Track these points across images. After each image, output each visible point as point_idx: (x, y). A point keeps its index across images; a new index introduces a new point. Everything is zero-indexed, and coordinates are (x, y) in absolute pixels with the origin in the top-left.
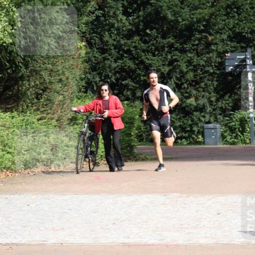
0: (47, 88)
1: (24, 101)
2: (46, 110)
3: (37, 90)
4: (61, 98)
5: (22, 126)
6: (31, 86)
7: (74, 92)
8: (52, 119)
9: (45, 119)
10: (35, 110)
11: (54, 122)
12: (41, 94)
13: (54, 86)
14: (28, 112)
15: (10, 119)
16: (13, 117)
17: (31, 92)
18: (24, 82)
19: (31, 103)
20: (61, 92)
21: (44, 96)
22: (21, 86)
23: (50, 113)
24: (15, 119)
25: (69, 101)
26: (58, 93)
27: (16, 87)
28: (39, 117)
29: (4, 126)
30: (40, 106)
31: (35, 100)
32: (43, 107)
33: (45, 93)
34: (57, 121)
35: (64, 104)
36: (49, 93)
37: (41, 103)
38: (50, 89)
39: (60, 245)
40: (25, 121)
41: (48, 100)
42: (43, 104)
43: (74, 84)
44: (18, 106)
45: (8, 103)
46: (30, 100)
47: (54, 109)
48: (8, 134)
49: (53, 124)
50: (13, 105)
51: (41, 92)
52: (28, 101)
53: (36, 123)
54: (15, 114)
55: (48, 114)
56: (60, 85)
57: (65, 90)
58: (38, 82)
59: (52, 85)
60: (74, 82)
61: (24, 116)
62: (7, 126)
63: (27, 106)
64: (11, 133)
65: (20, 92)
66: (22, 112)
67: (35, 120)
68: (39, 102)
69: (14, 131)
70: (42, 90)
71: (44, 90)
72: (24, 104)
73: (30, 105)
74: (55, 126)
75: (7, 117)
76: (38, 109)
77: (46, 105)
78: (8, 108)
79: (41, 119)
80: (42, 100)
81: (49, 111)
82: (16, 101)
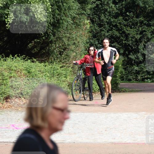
0: (66, 48)
1: (52, 56)
2: (65, 62)
3: (60, 49)
4: (74, 54)
5: (51, 71)
6: (57, 47)
7: (83, 51)
8: (69, 67)
9: (65, 67)
10: (59, 61)
11: (70, 69)
12: (62, 52)
13: (70, 47)
14: (55, 63)
15: (44, 67)
16: (45, 66)
17: (56, 51)
18: (53, 45)
19: (56, 57)
20: (75, 51)
21: (65, 53)
22: (51, 47)
23: (68, 63)
24: (46, 67)
25: (79, 56)
26: (73, 51)
27: (48, 48)
28: (61, 65)
29: (40, 71)
30: (62, 59)
31: (59, 56)
32: (64, 60)
33: (65, 51)
34: (72, 68)
35: (76, 58)
36: (67, 51)
37: (63, 57)
38: (68, 49)
39: (73, 143)
40: (53, 68)
41: (67, 55)
42: (64, 58)
43: (83, 46)
44: (49, 59)
45: (42, 57)
46: (56, 55)
47: (70, 61)
48: (42, 76)
49: (70, 70)
50: (46, 58)
51: (63, 50)
52: (55, 56)
53: (59, 69)
54: (47, 64)
55: (67, 64)
56: (74, 46)
57: (77, 49)
58: (61, 45)
59: (69, 46)
60: (82, 44)
61: (52, 65)
62: (42, 71)
63: (54, 59)
64: (44, 76)
65: (50, 51)
66: (51, 62)
67: (59, 68)
68: (61, 57)
69: (46, 74)
70: (63, 49)
71: (65, 49)
72: (52, 58)
73: (56, 58)
74: (71, 71)
75: (42, 66)
76: (61, 61)
77: (65, 58)
78: (43, 60)
79: (62, 67)
80: (63, 56)
81: (67, 62)
82: (48, 56)
